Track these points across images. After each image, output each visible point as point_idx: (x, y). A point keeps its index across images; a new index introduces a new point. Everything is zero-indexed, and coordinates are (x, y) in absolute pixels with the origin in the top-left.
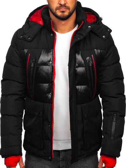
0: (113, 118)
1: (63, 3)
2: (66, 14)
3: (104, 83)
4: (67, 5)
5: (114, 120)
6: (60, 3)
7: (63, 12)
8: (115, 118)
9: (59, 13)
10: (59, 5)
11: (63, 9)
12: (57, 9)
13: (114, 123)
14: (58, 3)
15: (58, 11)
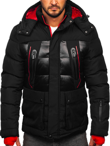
0: (99, 104)
1: (54, 3)
2: (57, 12)
3: (90, 76)
4: (58, 5)
5: (101, 105)
7: (54, 11)
8: (101, 104)
9: (51, 12)
10: (51, 5)
11: (54, 8)
12: (49, 8)
13: (100, 108)
15: (50, 10)
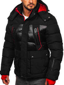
1: (31, 2)
2: (33, 7)
4: (33, 3)
5: (54, 61)
6: (30, 2)
10: (29, 3)
11: (31, 5)
14: (29, 2)
15: (28, 6)
